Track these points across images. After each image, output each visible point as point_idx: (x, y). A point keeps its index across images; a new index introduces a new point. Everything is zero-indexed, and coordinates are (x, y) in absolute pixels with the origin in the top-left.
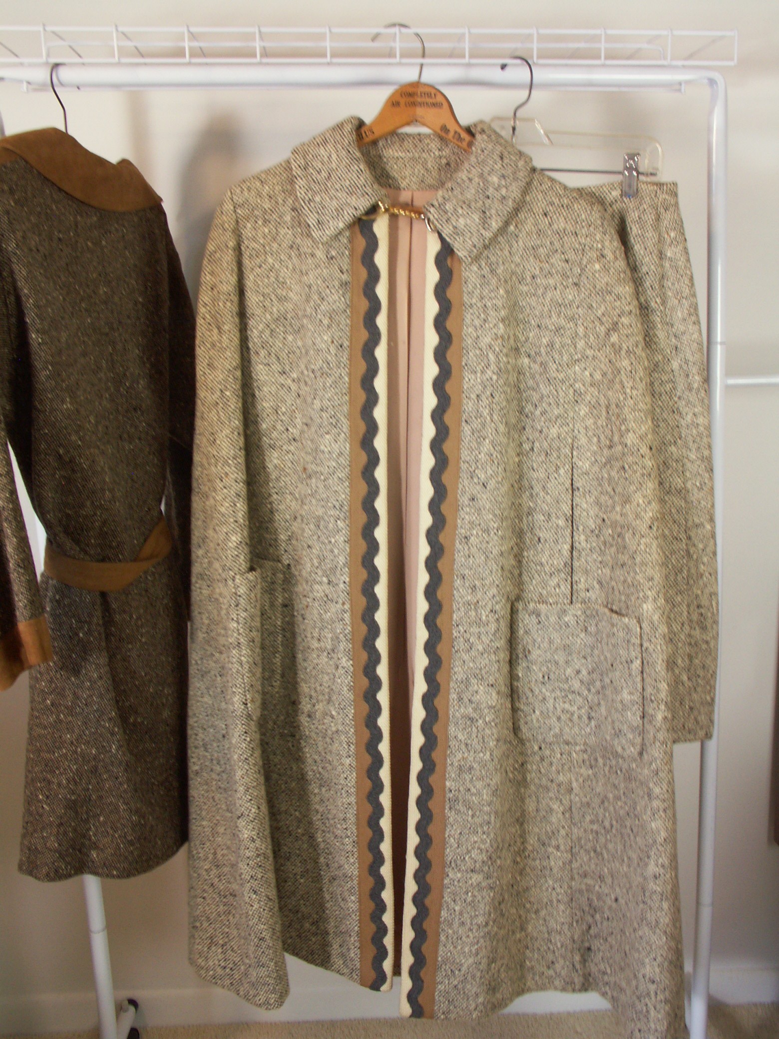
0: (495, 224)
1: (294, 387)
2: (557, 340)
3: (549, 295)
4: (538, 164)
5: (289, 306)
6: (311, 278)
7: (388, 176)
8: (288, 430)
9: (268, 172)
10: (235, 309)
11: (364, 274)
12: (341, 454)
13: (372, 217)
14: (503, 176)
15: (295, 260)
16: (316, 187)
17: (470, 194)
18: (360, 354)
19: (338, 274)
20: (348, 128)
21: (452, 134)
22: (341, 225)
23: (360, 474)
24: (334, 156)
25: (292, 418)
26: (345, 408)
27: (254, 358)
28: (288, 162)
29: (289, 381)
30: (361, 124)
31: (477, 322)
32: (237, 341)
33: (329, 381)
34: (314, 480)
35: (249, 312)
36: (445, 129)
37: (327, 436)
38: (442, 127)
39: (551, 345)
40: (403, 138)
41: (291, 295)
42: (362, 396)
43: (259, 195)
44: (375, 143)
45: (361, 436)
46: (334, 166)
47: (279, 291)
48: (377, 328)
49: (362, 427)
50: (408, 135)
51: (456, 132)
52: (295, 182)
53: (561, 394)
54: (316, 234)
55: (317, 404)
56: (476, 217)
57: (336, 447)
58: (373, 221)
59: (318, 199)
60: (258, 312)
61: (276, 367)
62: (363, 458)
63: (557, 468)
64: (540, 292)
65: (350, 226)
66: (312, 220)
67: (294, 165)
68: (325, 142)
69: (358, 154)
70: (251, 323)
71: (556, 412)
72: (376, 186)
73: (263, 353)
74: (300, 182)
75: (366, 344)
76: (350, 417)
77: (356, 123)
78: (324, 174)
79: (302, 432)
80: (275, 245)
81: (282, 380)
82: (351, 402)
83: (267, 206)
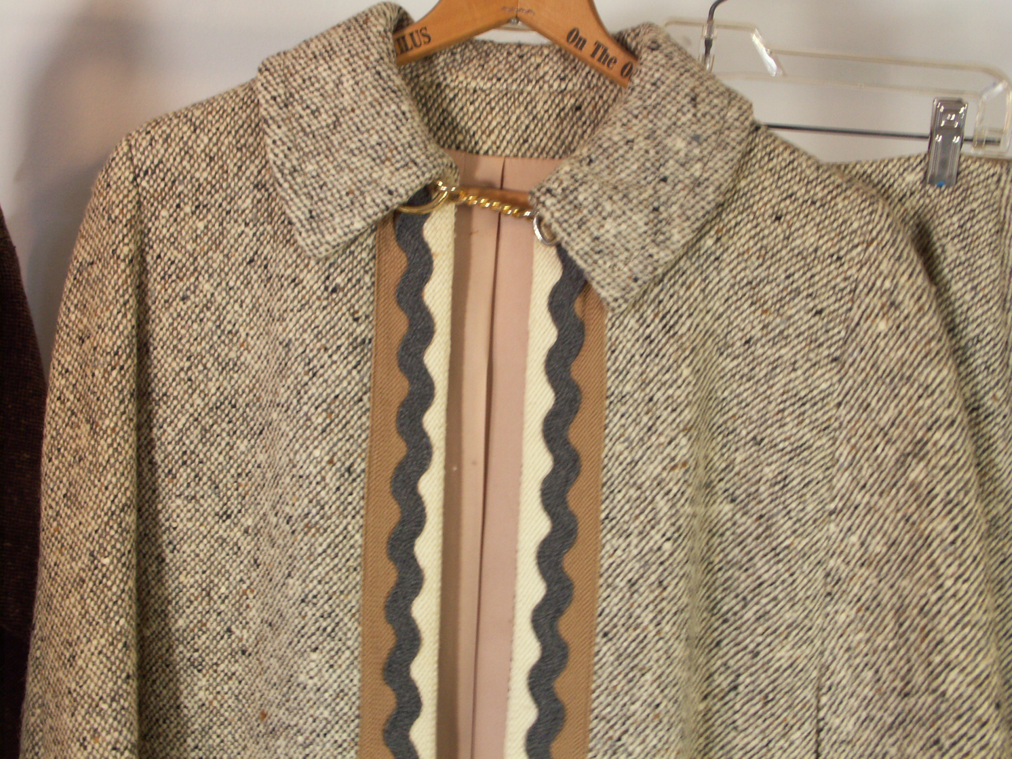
0: (679, 236)
1: (246, 544)
2: (795, 471)
3: (781, 380)
4: (762, 115)
5: (243, 380)
6: (290, 329)
7: (455, 128)
8: (229, 630)
9: (207, 105)
10: (129, 384)
11: (400, 323)
12: (341, 693)
13: (423, 210)
14: (696, 138)
15: (258, 289)
16: (309, 145)
17: (628, 170)
18: (386, 488)
19: (346, 323)
20: (379, 25)
21: (589, 48)
22: (358, 225)
23: (379, 735)
24: (348, 83)
25: (240, 608)
26: (354, 599)
27: (164, 484)
28: (250, 88)
29: (237, 533)
30: (402, 21)
31: (633, 432)
32: (129, 451)
33: (322, 542)
34: (281, 742)
35: (158, 390)
36: (574, 37)
37: (314, 656)
38: (571, 33)
39: (782, 481)
40: (486, 51)
41: (247, 357)
42: (389, 575)
43: (187, 152)
44: (428, 58)
45: (384, 654)
46: (347, 101)
47: (223, 350)
48: (424, 435)
49: (387, 638)
50: (500, 46)
51: (598, 46)
52: (265, 133)
53: (801, 581)
54: (304, 240)
55: (295, 589)
56: (639, 219)
57: (331, 678)
58: (426, 216)
59: (310, 168)
60: (178, 390)
61: (211, 504)
62: (388, 700)
63: (788, 728)
64: (761, 372)
65: (377, 227)
66: (297, 211)
67: (263, 97)
68: (330, 52)
69: (398, 81)
70: (162, 412)
71: (789, 616)
72: (432, 148)
73: (184, 474)
74: (276, 132)
75: (401, 467)
76: (363, 615)
77: (394, 15)
78: (326, 118)
79: (260, 639)
80: (218, 257)
81: (221, 529)
82: (366, 585)
83: (202, 176)
